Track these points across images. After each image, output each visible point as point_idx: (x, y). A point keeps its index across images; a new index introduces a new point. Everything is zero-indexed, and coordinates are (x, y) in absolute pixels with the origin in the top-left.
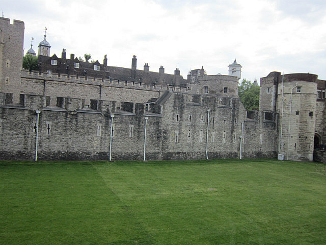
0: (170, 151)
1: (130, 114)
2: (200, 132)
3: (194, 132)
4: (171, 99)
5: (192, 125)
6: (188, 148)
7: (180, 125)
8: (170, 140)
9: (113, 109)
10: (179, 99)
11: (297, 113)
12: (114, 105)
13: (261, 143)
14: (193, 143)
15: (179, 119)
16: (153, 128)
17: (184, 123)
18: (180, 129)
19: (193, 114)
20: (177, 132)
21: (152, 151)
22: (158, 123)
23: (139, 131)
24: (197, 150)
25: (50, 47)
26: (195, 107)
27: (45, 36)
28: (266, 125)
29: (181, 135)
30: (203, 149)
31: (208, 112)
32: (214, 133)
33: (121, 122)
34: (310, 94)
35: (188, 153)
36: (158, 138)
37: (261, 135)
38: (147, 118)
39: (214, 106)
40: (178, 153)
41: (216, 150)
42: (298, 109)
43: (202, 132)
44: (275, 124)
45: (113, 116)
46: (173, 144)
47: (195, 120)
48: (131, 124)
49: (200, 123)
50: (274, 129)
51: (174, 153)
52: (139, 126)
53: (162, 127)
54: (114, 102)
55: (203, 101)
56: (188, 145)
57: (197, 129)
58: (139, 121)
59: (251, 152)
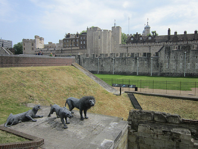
0: (164, 72)
1: (145, 57)
2: (180, 63)
3: (177, 63)
4: (164, 49)
5: (175, 60)
6: (173, 71)
7: (169, 60)
8: (164, 67)
9: (138, 56)
10: (168, 49)
12: (138, 54)
14: (177, 68)
15: (168, 58)
16: (155, 63)
17: (171, 59)
18: (169, 62)
19: (176, 55)
20: (167, 64)
21: (155, 72)
22: (157, 60)
23: (149, 64)
24: (179, 72)
25: (150, 28)
26: (177, 52)
27: (148, 23)
29: (170, 65)
30: (182, 72)
31: (185, 53)
32: (189, 63)
33: (141, 61)
35: (174, 73)
36: (158, 66)
38: (152, 58)
39: (189, 50)
40: (168, 73)
41: (191, 72)
43: (182, 63)
45: (138, 58)
46: (165, 69)
47: (177, 58)
48: (145, 61)
49: (180, 59)
51: (166, 73)
52: (149, 62)
53: (160, 62)
54: (138, 53)
55: (182, 48)
56: (173, 69)
57: (178, 62)
58: (149, 60)
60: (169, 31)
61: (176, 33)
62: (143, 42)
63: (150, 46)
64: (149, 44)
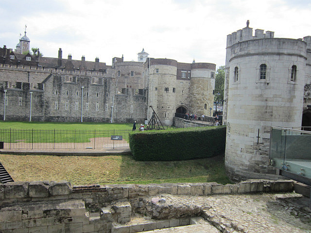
0: (52, 115)
1: (19, 90)
2: (76, 103)
3: (71, 102)
4: (52, 79)
5: (69, 98)
6: (66, 114)
7: (59, 97)
8: (51, 108)
9: (6, 86)
10: (58, 79)
11: (156, 88)
12: (7, 84)
13: (132, 112)
14: (71, 110)
15: (58, 93)
16: (37, 100)
17: (62, 96)
18: (59, 100)
19: (70, 90)
20: (57, 102)
21: (37, 115)
22: (41, 96)
23: (26, 102)
24: (74, 115)
25: (29, 42)
26: (71, 85)
27: (25, 32)
28: (136, 98)
29: (60, 105)
30: (78, 115)
31: (82, 89)
32: (88, 103)
33: (13, 95)
34: (165, 74)
35: (66, 118)
36: (42, 106)
37: (132, 106)
38: (32, 93)
39: (88, 84)
40: (58, 117)
41: (90, 116)
42: (156, 85)
43: (78, 103)
44: (145, 98)
45: (6, 91)
46: (53, 110)
47: (72, 94)
48: (20, 96)
49: (76, 96)
50: (145, 101)
51: (55, 117)
52: (26, 98)
53: (44, 99)
54: (6, 82)
55: (78, 81)
56: (66, 111)
57: (73, 100)
58: (26, 94)
59: (123, 118)
60: (60, 52)
61: (70, 57)
62: (17, 63)
63: (29, 72)
64: (28, 68)
